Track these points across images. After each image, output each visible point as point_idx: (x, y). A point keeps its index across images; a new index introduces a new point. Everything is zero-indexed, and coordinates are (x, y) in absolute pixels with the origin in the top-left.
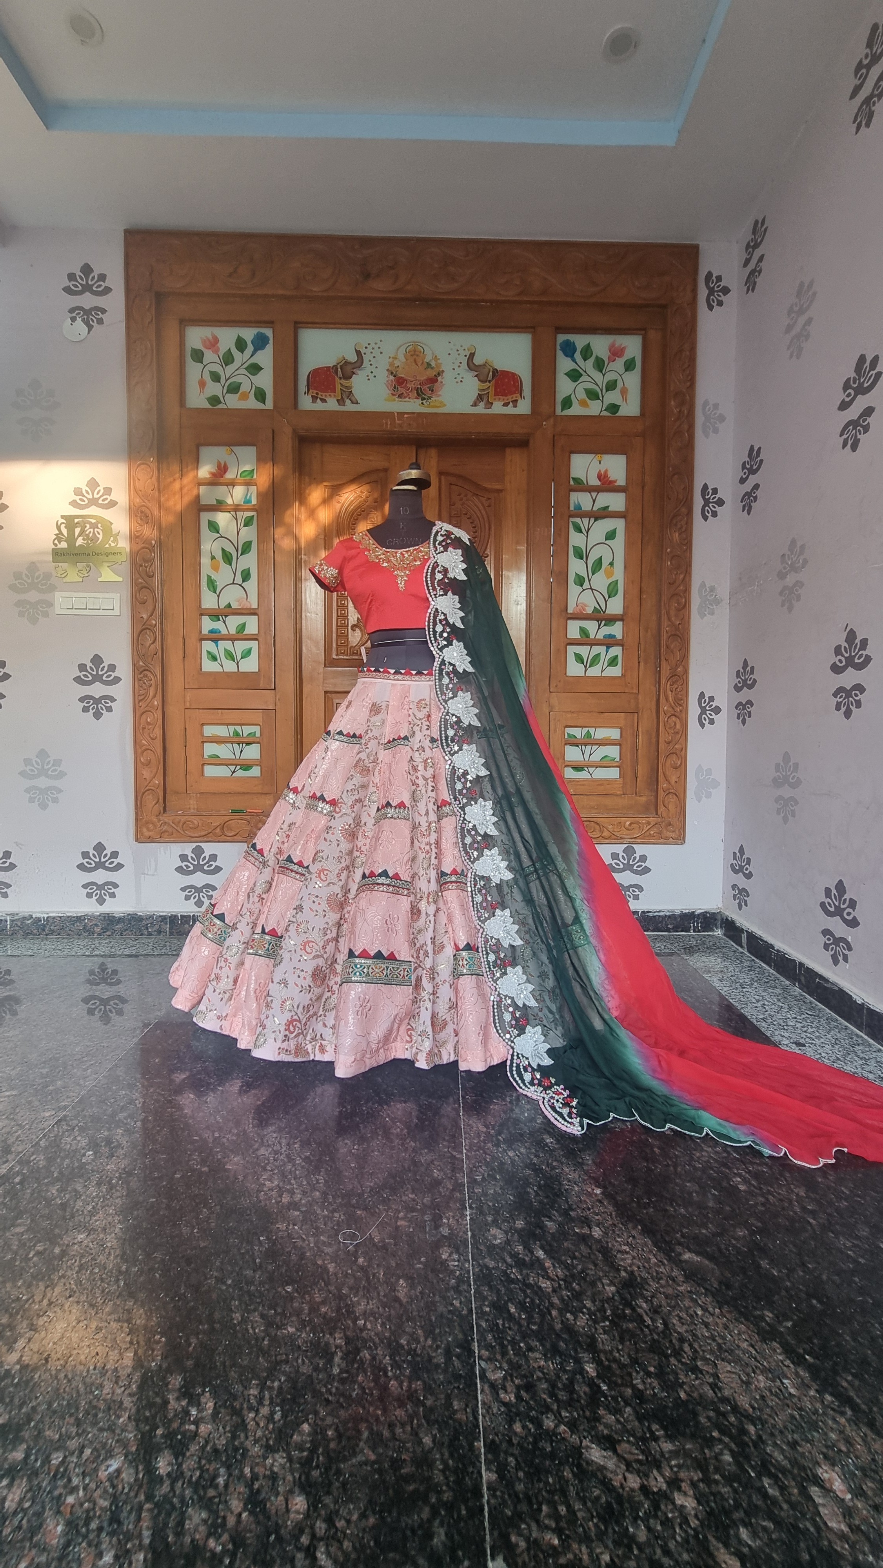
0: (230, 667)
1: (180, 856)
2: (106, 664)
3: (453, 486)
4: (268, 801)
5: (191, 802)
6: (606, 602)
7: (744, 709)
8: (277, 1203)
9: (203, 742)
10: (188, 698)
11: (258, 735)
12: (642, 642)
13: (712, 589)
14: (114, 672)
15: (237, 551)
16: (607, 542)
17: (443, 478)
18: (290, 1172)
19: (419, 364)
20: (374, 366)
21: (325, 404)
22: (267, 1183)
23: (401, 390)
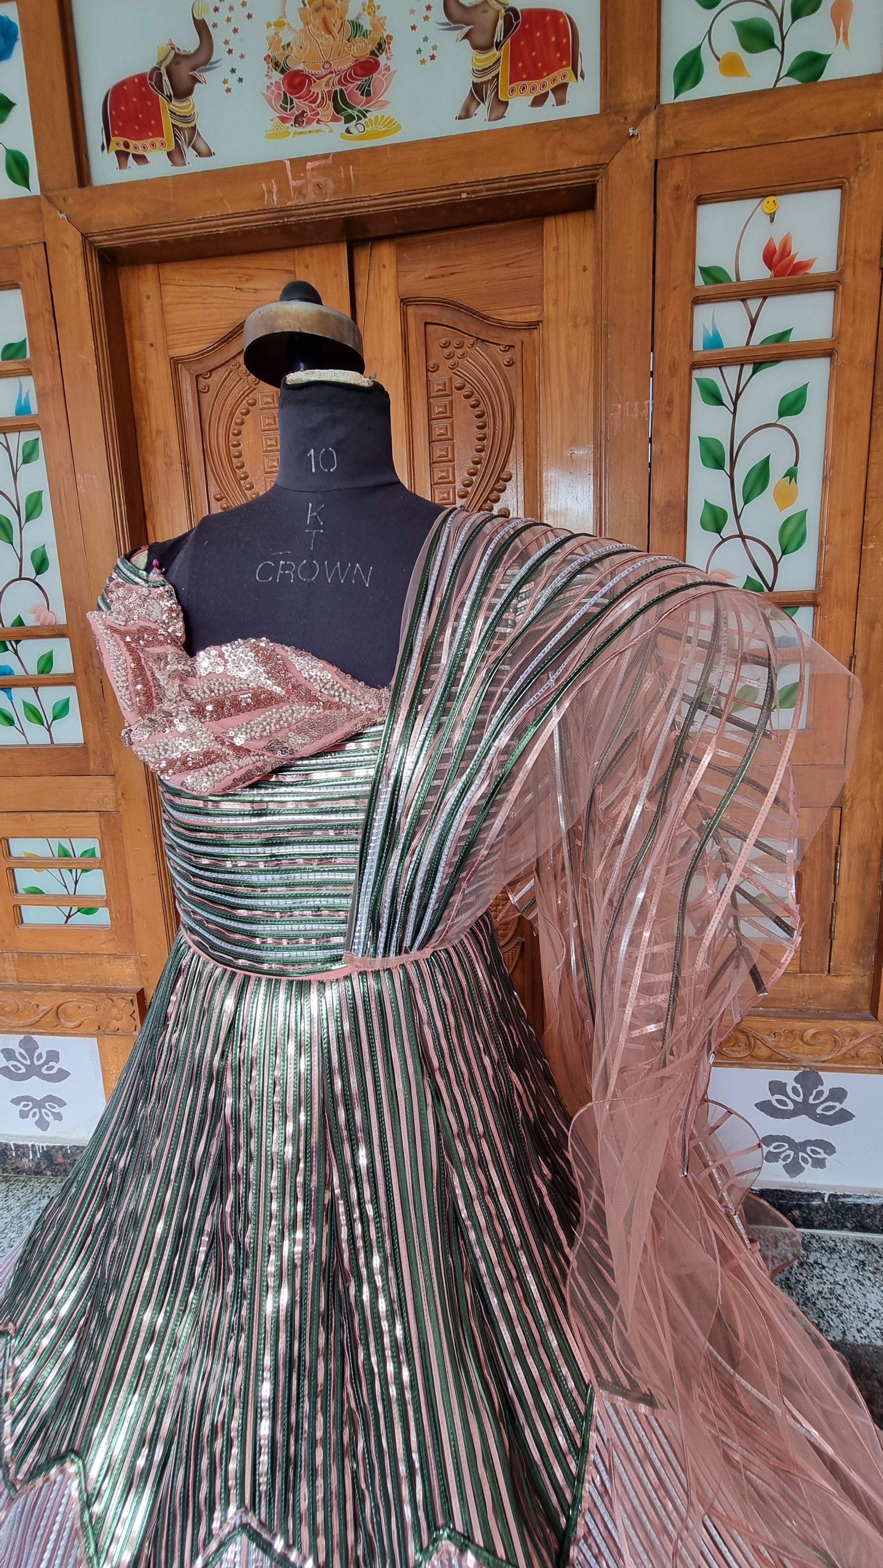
0: (37, 735)
3: (430, 328)
4: (128, 968)
5: (7, 966)
6: (776, 564)
9: (12, 868)
11: (98, 854)
15: (18, 513)
16: (786, 421)
17: (410, 310)
19: (335, 30)
20: (236, 54)
21: (144, 167)
23: (300, 104)
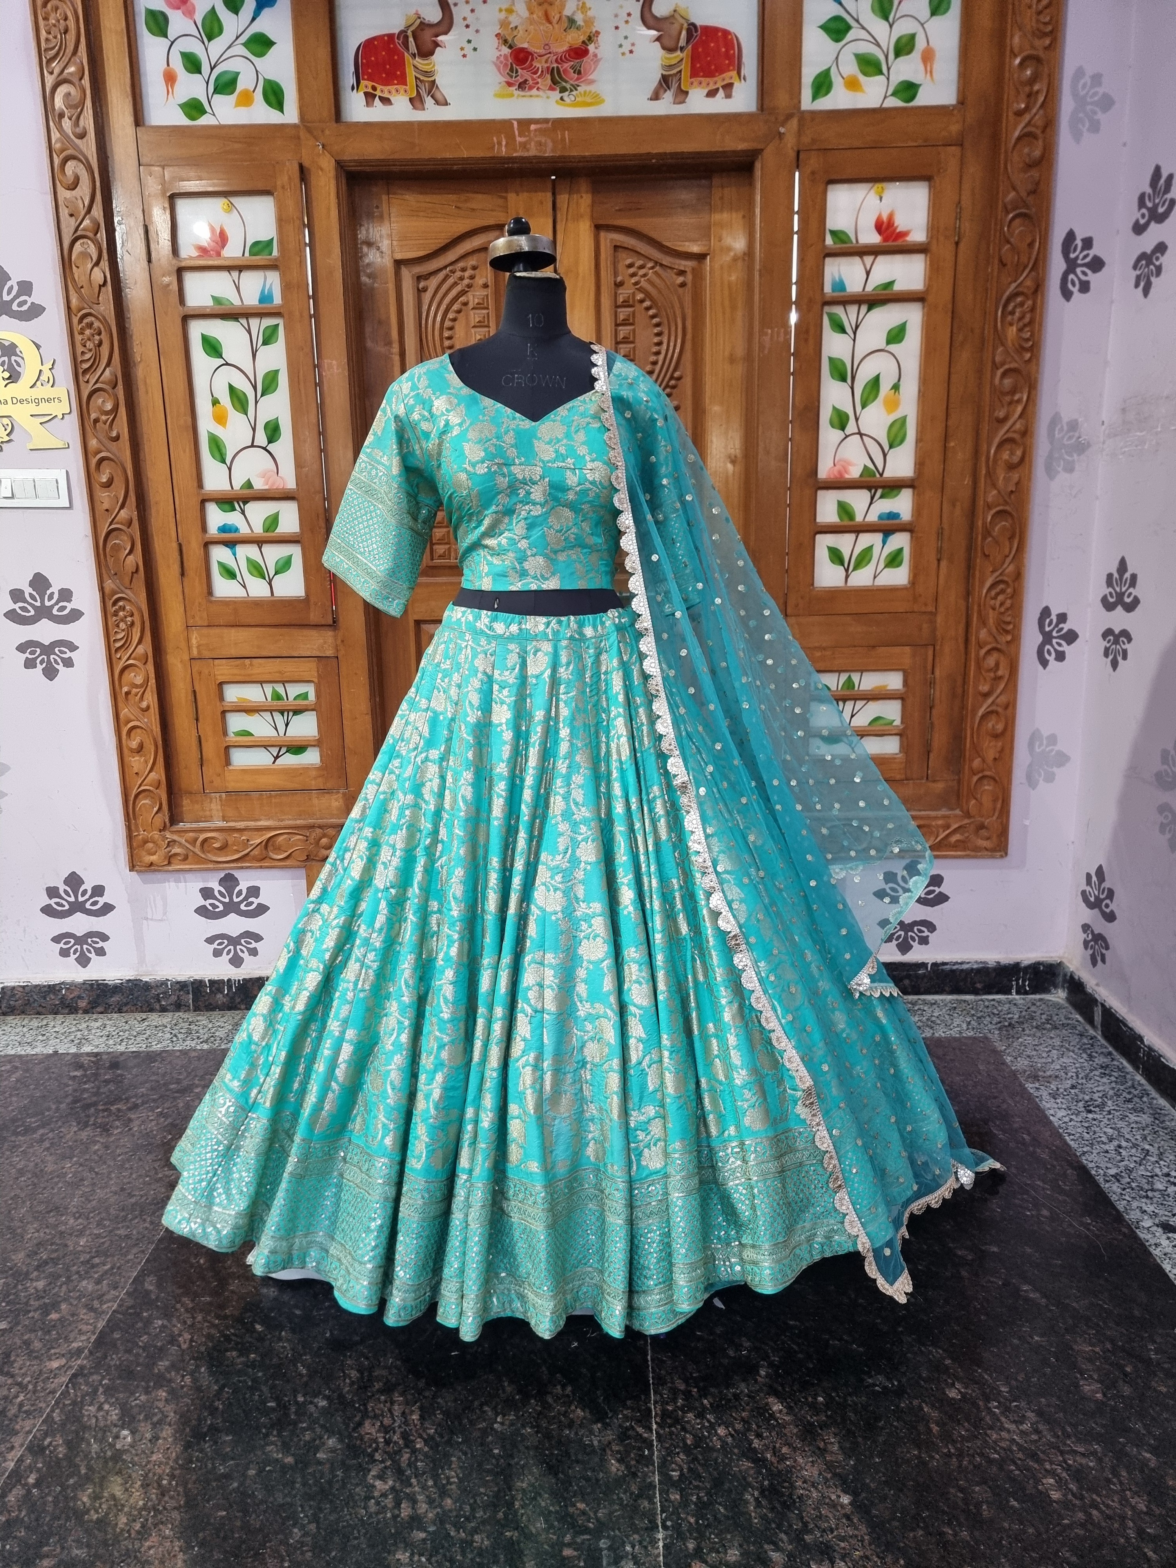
0: (257, 588)
1: (202, 890)
2: (55, 589)
3: (619, 250)
4: (335, 802)
5: (213, 806)
6: (885, 455)
7: (1116, 642)
8: (395, 1517)
9: (224, 713)
10: (194, 642)
11: (312, 697)
12: (946, 526)
13: (1073, 426)
14: (69, 601)
15: (254, 388)
16: (891, 348)
17: (602, 233)
18: (409, 1465)
19: (555, 21)
20: (472, 28)
21: (388, 108)
22: (378, 1483)
23: (523, 74)
